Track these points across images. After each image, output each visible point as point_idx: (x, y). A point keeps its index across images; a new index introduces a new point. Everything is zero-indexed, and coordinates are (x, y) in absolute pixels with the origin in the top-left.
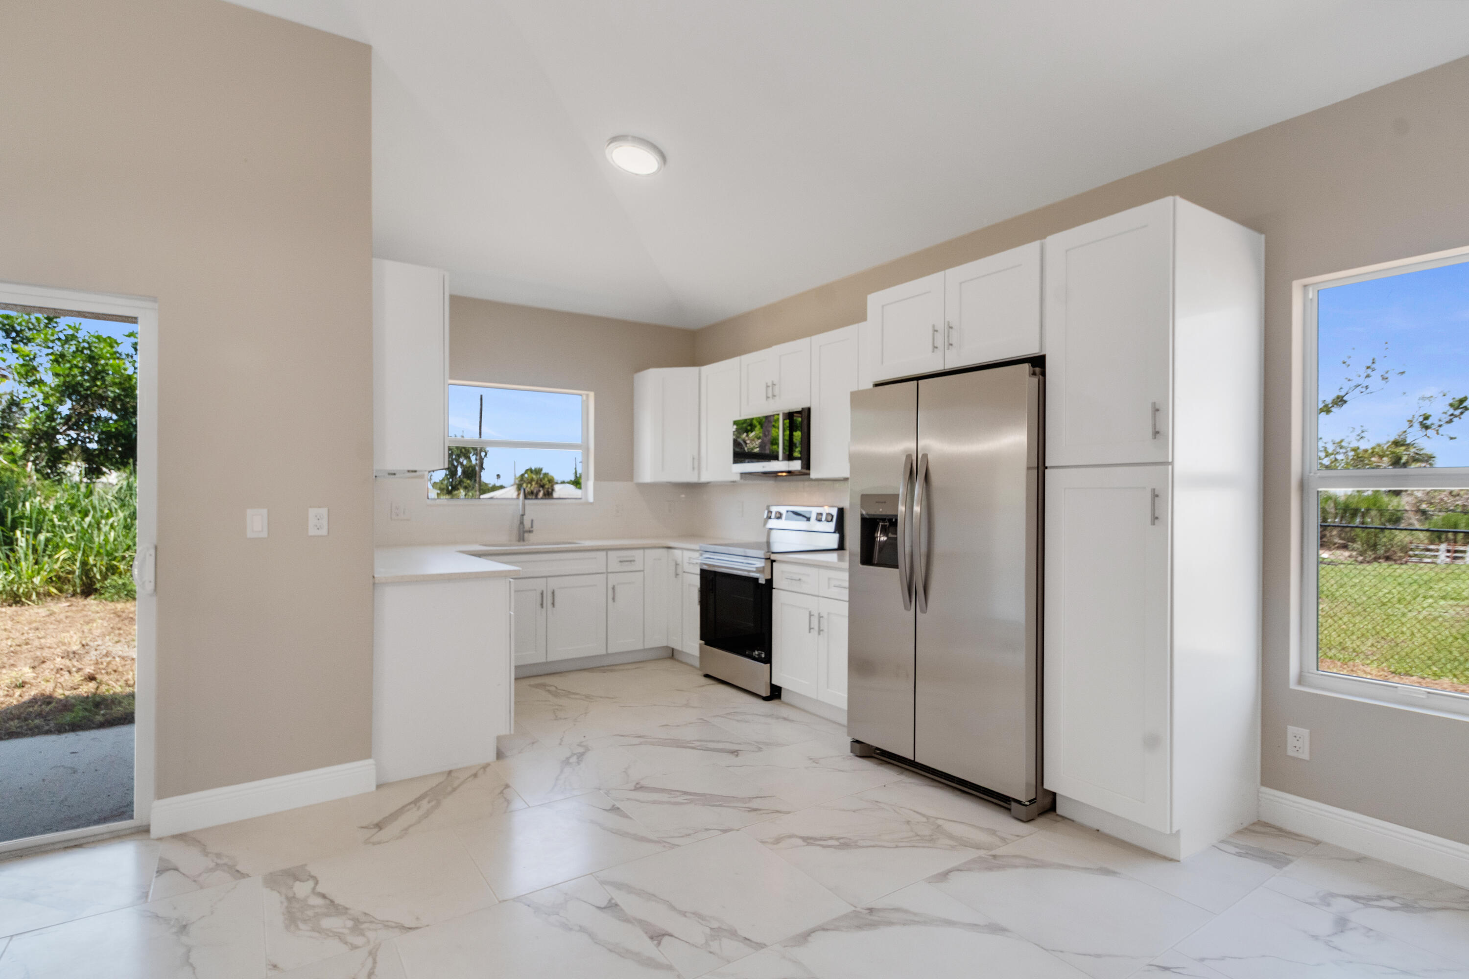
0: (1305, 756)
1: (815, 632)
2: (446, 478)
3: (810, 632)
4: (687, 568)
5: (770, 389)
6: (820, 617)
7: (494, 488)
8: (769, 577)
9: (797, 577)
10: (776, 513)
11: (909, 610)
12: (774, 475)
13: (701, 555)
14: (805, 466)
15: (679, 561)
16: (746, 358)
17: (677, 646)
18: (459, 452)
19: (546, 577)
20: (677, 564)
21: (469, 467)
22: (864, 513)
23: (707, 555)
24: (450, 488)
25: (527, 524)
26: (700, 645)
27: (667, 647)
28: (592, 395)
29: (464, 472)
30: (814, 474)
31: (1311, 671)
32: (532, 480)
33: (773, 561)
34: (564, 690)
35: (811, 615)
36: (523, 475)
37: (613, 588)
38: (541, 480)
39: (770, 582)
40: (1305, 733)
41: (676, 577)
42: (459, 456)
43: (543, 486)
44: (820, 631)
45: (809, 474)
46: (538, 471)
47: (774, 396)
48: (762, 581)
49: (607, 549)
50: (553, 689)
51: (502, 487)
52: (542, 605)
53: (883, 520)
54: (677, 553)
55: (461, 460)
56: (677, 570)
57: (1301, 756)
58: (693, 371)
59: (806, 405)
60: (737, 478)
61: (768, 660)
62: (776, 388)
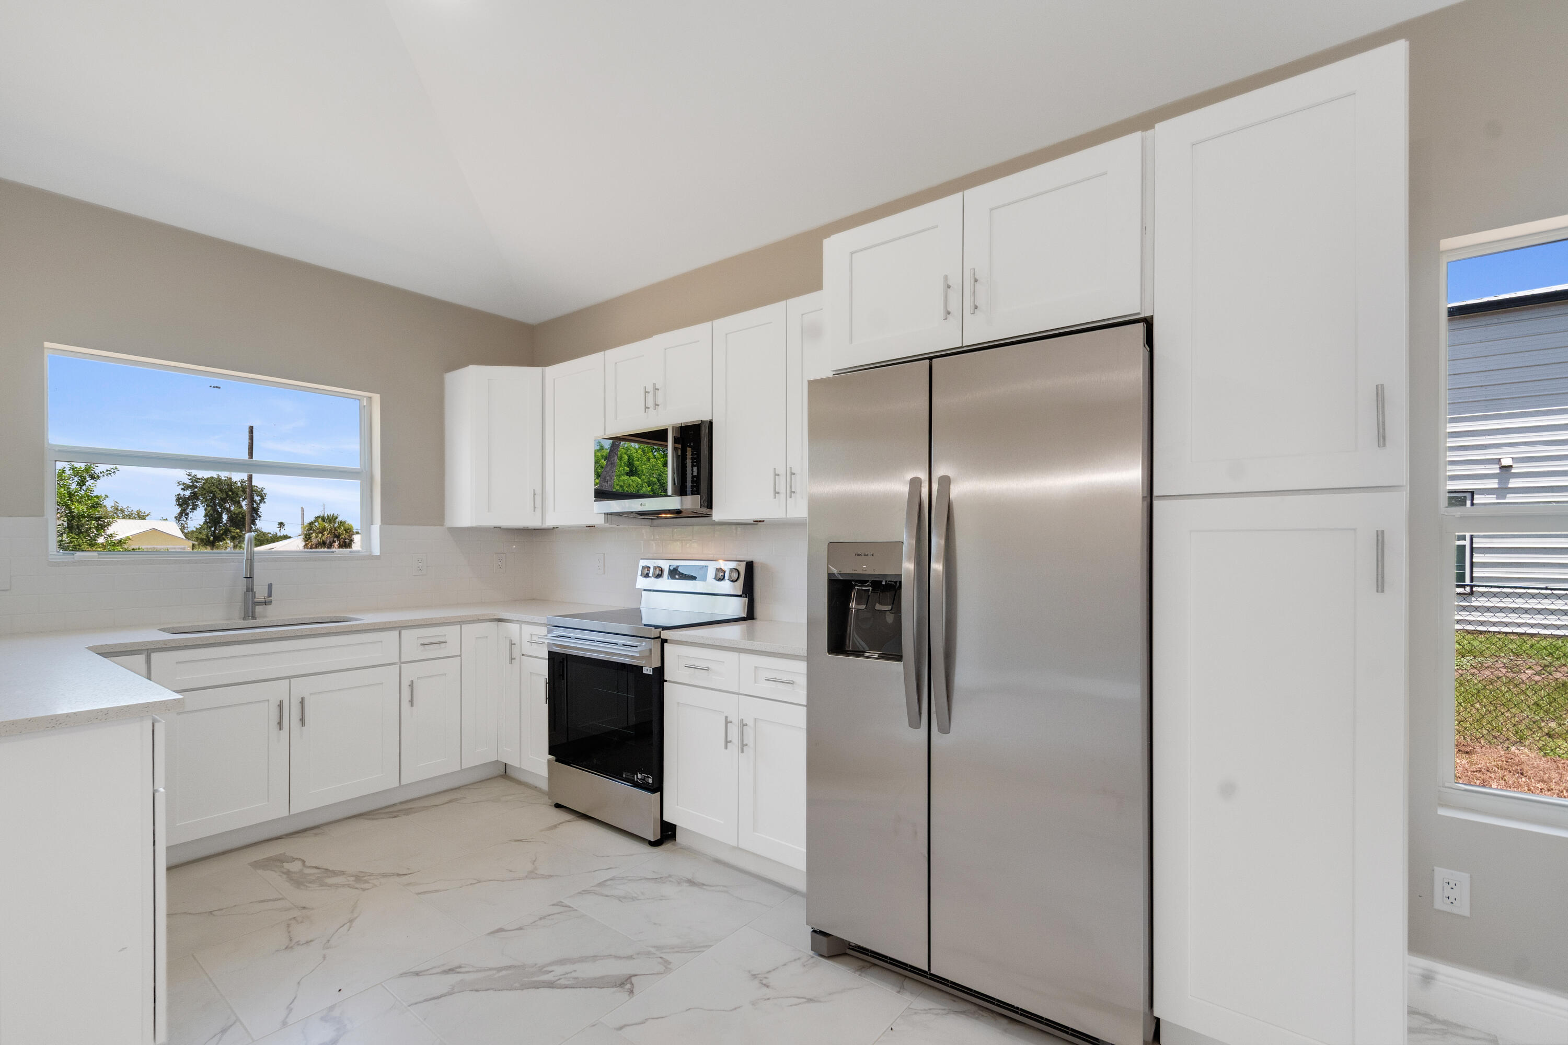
0: (1462, 908)
1: (734, 747)
2: (205, 526)
3: (726, 748)
4: (527, 649)
5: (650, 397)
6: (743, 725)
7: (275, 539)
8: (659, 665)
9: (703, 665)
10: (655, 568)
11: (918, 726)
12: (655, 515)
13: (549, 632)
14: (706, 504)
15: (516, 640)
16: (613, 354)
17: (512, 761)
18: (224, 496)
19: (290, 678)
20: (512, 644)
21: (238, 514)
22: (835, 571)
23: (559, 632)
24: (212, 538)
25: (260, 592)
26: (549, 761)
27: (497, 762)
28: (376, 398)
29: (230, 519)
30: (718, 514)
31: (1447, 784)
32: (324, 529)
33: (664, 641)
34: (317, 868)
35: (727, 722)
36: (311, 524)
37: (411, 685)
38: (335, 529)
39: (660, 671)
40: (1463, 878)
41: (511, 663)
42: (224, 500)
43: (338, 536)
44: (743, 746)
45: (709, 516)
46: (332, 519)
47: (656, 405)
48: (648, 671)
49: (400, 627)
50: (295, 867)
51: (286, 537)
52: (280, 724)
53: (863, 582)
54: (514, 627)
55: (227, 505)
56: (513, 653)
57: (1456, 910)
58: (533, 372)
59: (707, 418)
60: (599, 521)
61: (657, 787)
62: (660, 394)
